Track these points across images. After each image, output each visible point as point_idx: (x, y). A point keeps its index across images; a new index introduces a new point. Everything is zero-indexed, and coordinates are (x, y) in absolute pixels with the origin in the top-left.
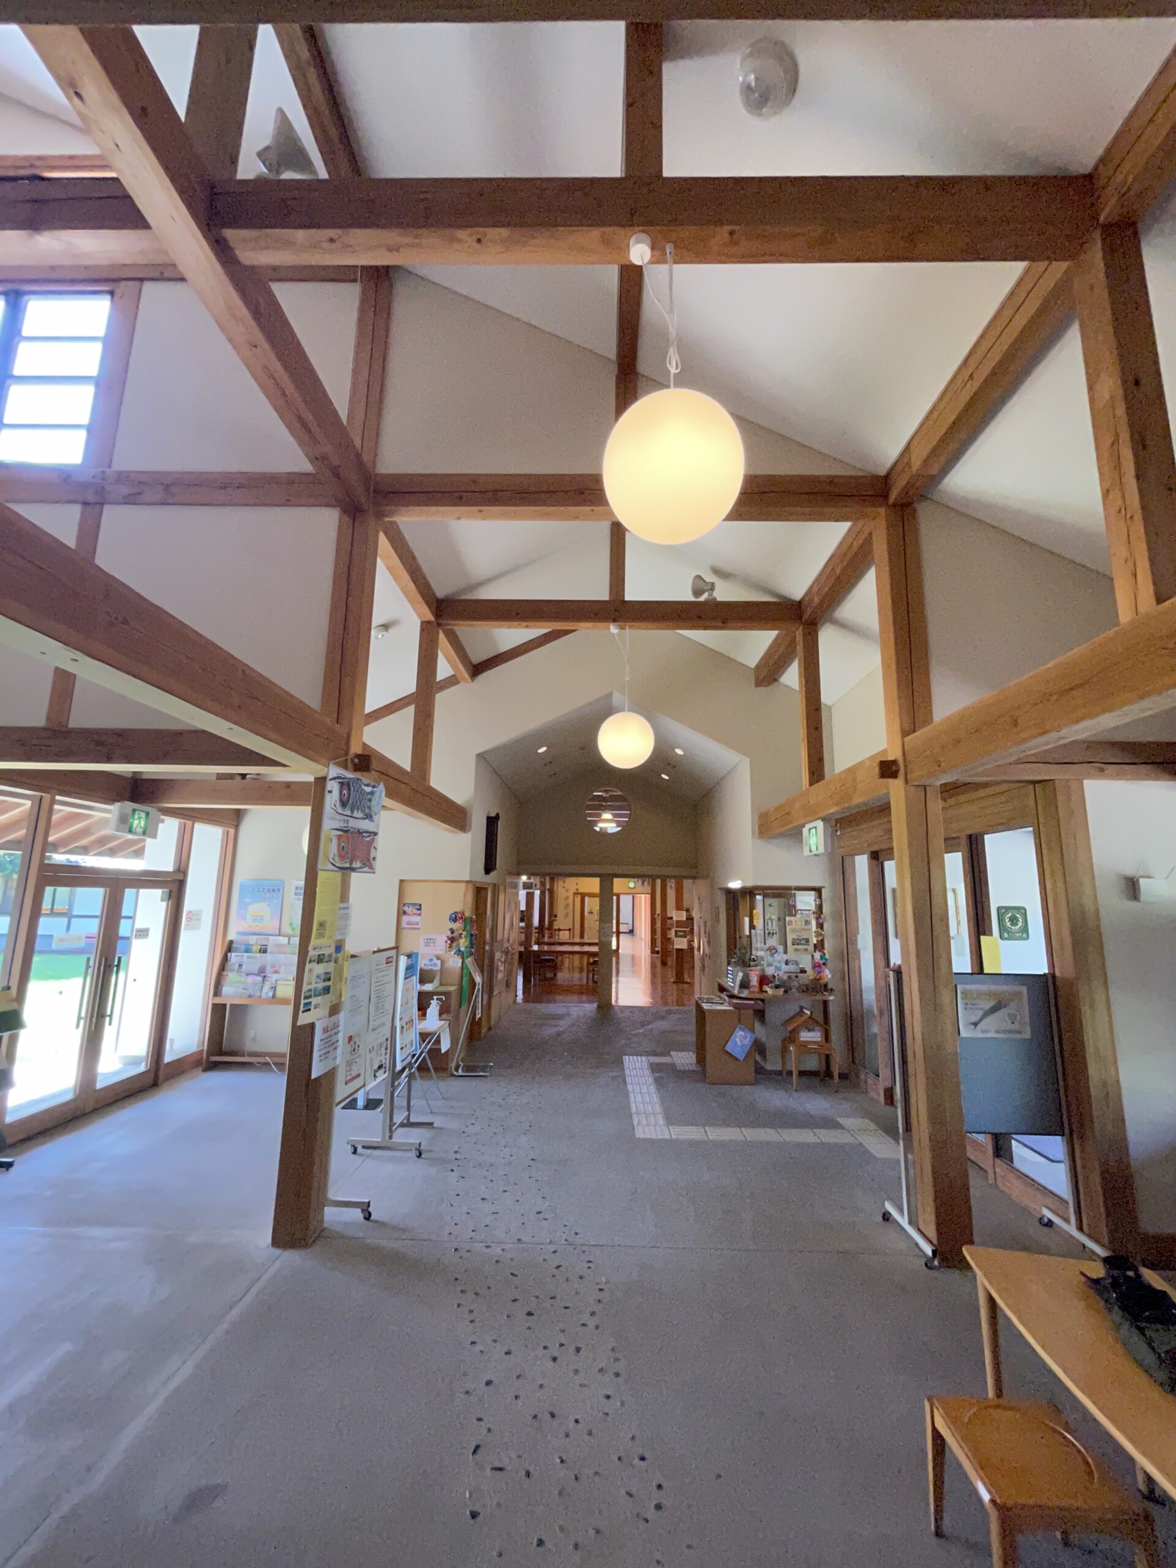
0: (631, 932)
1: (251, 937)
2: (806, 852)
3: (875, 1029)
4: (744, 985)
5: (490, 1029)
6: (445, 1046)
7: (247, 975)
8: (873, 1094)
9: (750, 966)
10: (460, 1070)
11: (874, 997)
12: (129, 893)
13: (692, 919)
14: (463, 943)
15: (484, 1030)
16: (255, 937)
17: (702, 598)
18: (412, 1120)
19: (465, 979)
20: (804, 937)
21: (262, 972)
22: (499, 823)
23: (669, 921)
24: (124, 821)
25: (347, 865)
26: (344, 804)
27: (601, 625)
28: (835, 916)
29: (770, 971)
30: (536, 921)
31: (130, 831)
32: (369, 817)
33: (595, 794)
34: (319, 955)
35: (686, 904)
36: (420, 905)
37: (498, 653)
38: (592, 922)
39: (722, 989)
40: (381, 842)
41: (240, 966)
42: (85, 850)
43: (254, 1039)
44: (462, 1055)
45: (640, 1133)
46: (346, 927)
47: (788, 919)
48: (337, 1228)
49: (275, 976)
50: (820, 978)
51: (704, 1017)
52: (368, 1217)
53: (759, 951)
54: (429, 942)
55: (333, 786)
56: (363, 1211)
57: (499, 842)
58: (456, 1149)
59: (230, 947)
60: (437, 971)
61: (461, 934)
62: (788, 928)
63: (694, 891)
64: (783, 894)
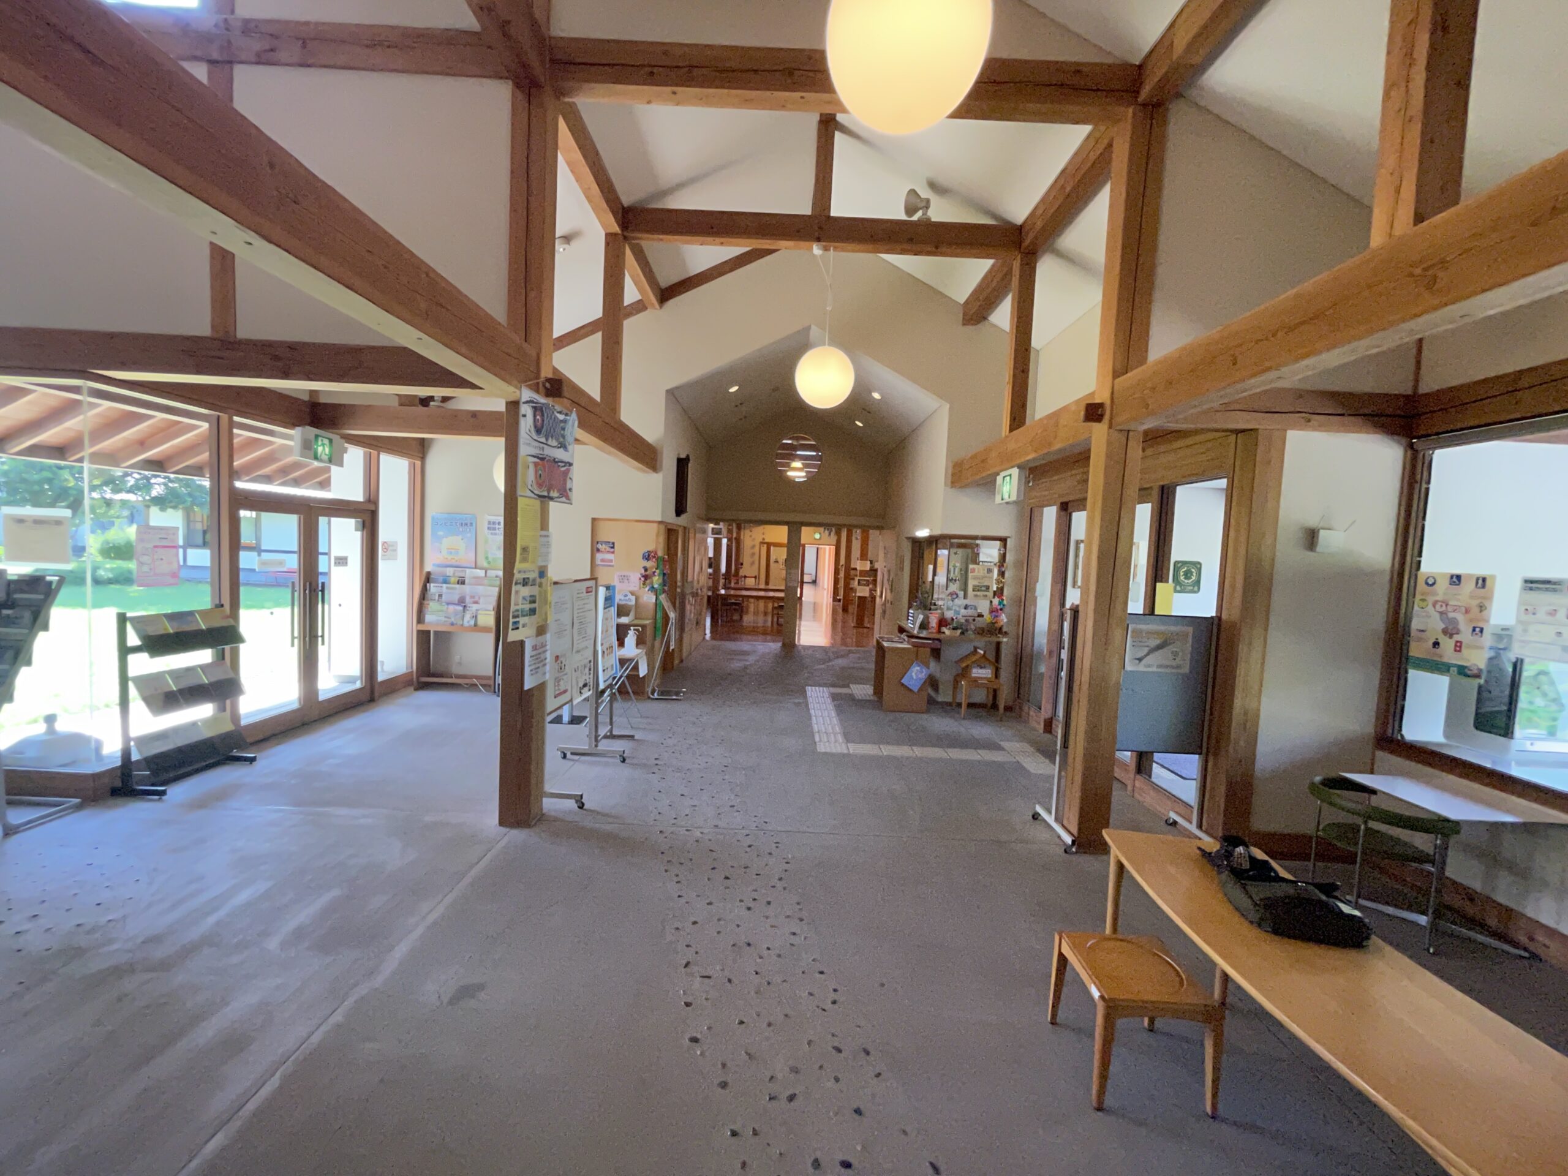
0: (814, 582)
1: (448, 569)
2: (998, 500)
3: (1043, 669)
4: (924, 626)
5: (682, 661)
6: (643, 671)
7: (448, 604)
8: (1033, 724)
9: (930, 609)
10: (656, 694)
11: (1045, 641)
12: (323, 521)
13: (876, 570)
14: (657, 581)
15: (676, 662)
16: (452, 569)
17: (915, 218)
18: (615, 733)
19: (659, 615)
20: (986, 584)
21: (461, 601)
22: (690, 465)
23: (852, 572)
24: (307, 446)
25: (545, 494)
26: (538, 431)
27: (802, 244)
28: (1018, 564)
29: (949, 615)
30: (723, 569)
31: (316, 458)
32: (563, 446)
33: (784, 441)
34: (524, 579)
35: (870, 555)
36: (613, 543)
37: (687, 276)
38: (778, 572)
39: (901, 630)
40: (576, 473)
41: (440, 596)
42: (268, 479)
43: (460, 664)
44: (658, 682)
45: (821, 748)
46: (547, 554)
47: (971, 566)
48: (553, 814)
49: (475, 607)
50: (996, 622)
51: (884, 657)
52: (581, 806)
53: (940, 598)
54: (624, 578)
55: (526, 410)
56: (577, 802)
57: (689, 488)
58: (657, 756)
59: (428, 579)
60: (632, 606)
61: (654, 572)
62: (970, 575)
63: (880, 542)
64: (967, 545)
